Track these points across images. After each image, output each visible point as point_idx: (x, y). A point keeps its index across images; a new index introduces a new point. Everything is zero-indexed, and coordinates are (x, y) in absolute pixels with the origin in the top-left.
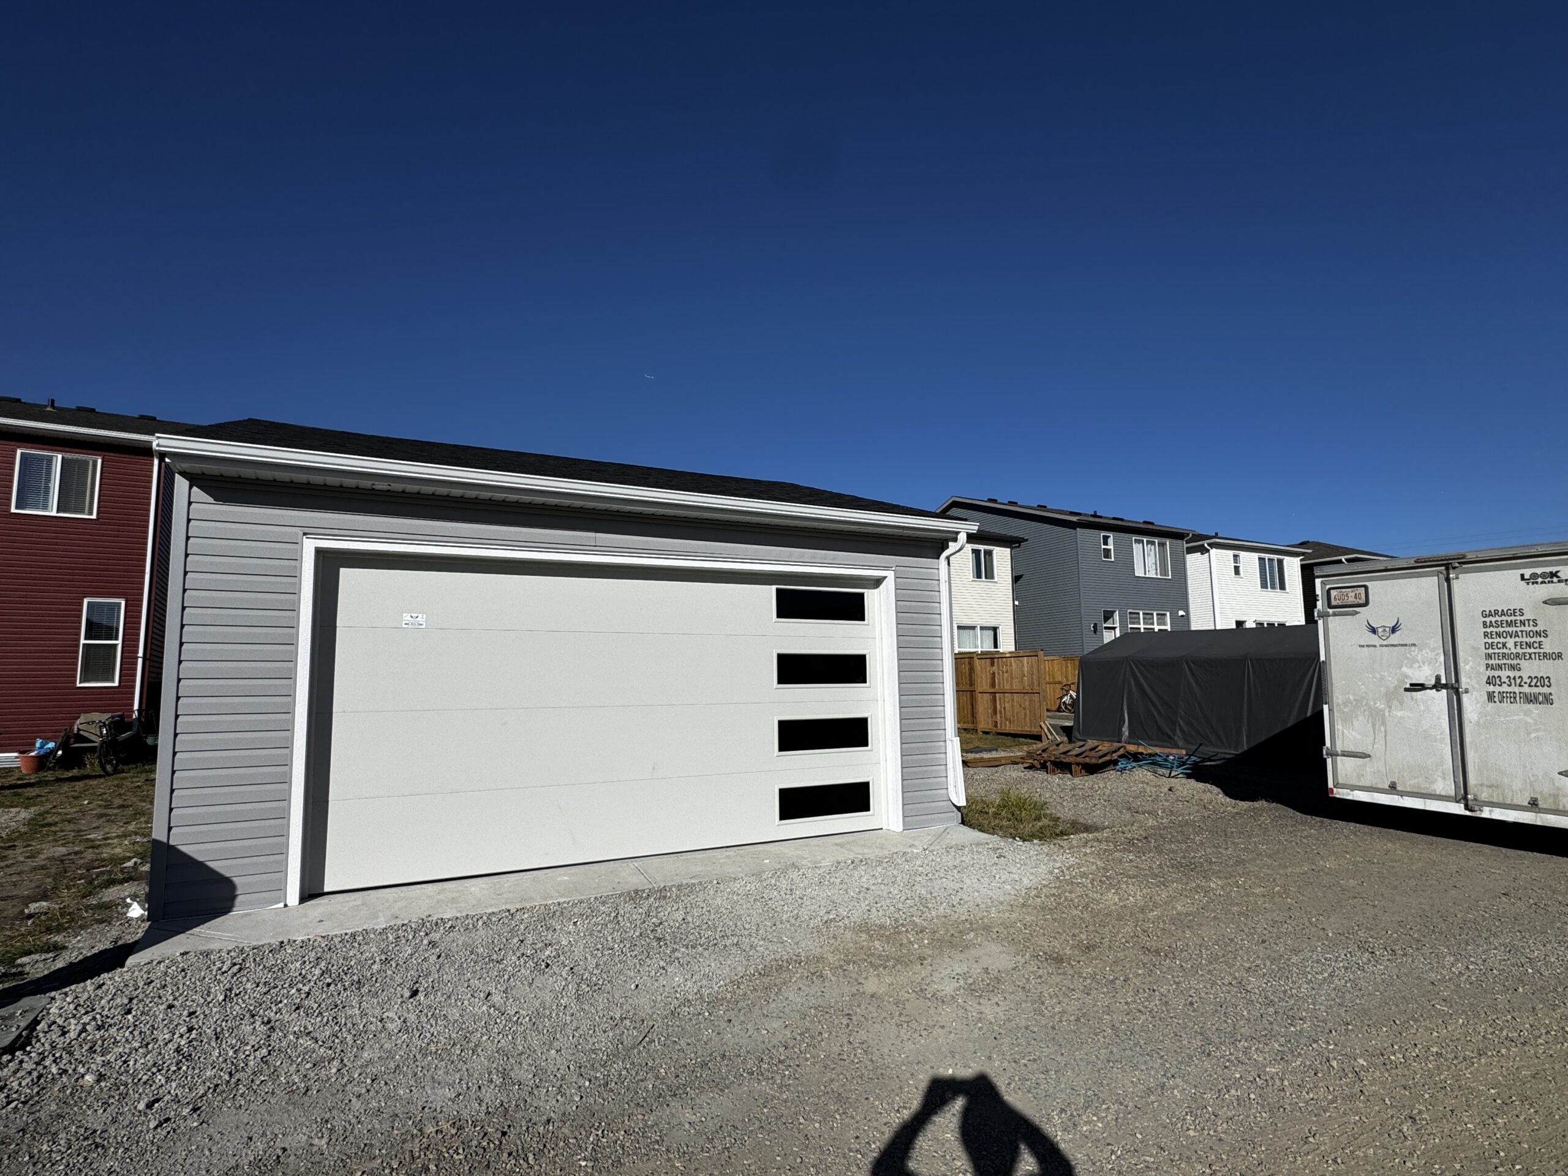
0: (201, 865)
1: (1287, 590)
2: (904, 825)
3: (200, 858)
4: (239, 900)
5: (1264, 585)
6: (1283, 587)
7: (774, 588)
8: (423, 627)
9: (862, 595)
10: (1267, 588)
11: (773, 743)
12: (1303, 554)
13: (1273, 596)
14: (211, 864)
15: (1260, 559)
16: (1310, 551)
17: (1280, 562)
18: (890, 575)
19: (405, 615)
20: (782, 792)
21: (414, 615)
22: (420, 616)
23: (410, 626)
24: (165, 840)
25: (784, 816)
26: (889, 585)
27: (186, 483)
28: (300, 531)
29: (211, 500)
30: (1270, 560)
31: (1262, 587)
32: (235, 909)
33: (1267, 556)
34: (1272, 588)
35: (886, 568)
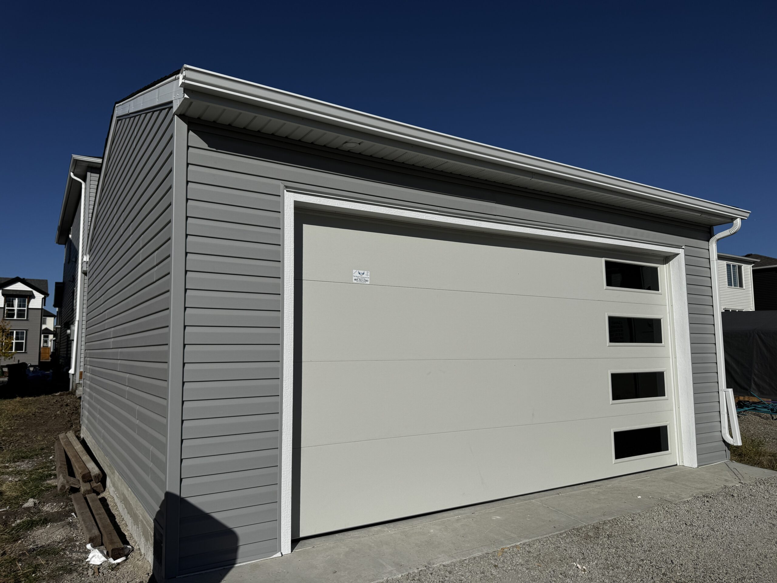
0: (206, 518)
1: (744, 288)
2: (698, 462)
3: (207, 510)
4: (242, 551)
5: (730, 284)
6: (741, 285)
7: (603, 260)
8: (368, 283)
9: (656, 269)
10: (732, 286)
11: (609, 394)
12: (754, 262)
13: (736, 291)
14: (217, 516)
15: (728, 266)
16: (759, 260)
17: (740, 268)
18: (681, 251)
19: (354, 271)
20: (616, 434)
21: (361, 272)
22: (366, 272)
23: (359, 282)
24: (178, 494)
25: (619, 455)
26: (681, 260)
27: (185, 126)
28: (281, 184)
29: (205, 146)
30: (734, 266)
31: (729, 285)
32: (239, 560)
33: (732, 263)
34: (735, 286)
35: (679, 247)
